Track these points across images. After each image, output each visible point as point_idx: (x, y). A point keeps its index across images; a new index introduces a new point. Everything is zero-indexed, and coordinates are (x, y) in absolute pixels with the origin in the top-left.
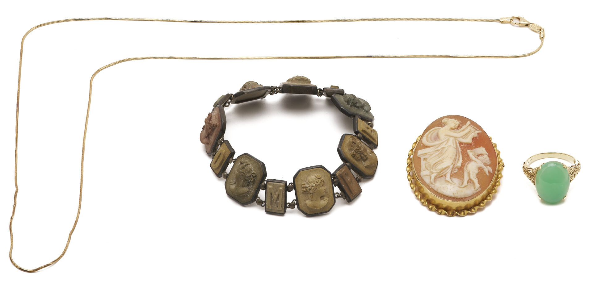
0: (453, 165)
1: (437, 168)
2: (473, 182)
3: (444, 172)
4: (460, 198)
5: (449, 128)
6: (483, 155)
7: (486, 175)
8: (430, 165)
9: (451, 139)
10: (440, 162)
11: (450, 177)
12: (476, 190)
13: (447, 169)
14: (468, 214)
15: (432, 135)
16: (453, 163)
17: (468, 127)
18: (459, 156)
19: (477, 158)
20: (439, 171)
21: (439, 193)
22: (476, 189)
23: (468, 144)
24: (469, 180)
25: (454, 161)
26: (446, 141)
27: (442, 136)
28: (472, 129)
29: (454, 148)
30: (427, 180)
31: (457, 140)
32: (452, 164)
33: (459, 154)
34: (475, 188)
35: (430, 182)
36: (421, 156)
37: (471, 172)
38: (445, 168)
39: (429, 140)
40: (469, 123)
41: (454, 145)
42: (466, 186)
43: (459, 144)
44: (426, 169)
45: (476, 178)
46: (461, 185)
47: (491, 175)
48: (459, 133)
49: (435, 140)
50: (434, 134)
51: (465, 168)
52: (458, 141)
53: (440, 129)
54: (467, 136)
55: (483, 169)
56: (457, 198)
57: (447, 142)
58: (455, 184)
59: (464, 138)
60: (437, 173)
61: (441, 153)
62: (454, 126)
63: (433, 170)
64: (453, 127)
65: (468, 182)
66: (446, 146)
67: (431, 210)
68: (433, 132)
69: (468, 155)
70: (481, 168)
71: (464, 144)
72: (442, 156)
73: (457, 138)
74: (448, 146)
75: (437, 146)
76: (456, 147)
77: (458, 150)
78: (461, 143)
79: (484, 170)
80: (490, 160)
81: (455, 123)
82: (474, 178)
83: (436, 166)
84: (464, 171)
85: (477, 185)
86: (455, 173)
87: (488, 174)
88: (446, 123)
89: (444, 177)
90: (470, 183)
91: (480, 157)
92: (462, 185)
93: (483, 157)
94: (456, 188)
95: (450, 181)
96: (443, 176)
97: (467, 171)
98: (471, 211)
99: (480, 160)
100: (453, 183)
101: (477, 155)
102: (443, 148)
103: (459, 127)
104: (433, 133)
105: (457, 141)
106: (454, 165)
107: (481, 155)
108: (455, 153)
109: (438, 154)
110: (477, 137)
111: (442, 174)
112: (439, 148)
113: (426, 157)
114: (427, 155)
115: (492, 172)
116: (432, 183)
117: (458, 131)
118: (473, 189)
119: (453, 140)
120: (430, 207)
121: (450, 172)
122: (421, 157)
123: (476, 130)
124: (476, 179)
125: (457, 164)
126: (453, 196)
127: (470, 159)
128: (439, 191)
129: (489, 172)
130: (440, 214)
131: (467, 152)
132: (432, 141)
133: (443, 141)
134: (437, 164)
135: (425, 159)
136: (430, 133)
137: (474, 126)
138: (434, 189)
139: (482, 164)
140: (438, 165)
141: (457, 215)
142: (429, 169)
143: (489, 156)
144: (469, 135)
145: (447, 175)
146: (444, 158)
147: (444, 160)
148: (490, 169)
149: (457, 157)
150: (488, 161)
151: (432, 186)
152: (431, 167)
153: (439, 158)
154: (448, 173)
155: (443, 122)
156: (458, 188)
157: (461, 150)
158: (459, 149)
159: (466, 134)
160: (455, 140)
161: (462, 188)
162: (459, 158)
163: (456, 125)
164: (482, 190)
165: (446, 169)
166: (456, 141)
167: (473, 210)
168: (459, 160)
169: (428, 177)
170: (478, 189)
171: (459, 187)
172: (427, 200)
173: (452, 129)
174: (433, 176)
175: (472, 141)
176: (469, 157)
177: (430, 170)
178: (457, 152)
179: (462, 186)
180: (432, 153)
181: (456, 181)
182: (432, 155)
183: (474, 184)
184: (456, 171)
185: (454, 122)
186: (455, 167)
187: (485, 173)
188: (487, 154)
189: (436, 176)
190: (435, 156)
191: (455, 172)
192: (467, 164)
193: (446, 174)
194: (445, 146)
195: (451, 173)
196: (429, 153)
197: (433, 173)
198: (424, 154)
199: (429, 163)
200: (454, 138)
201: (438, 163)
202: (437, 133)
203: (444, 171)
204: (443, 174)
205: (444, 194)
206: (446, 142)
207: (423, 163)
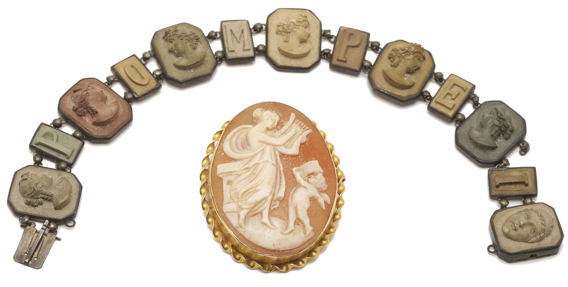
0: (271, 196)
1: (248, 201)
2: (303, 223)
3: (259, 208)
4: (284, 250)
5: (264, 128)
6: (315, 173)
7: (322, 208)
8: (237, 193)
9: (268, 148)
10: (253, 190)
11: (269, 217)
12: (307, 237)
13: (263, 201)
14: (294, 268)
15: (237, 138)
16: (273, 192)
17: (291, 125)
18: (281, 178)
19: (308, 182)
20: (252, 206)
21: (252, 243)
22: (307, 235)
23: (292, 156)
24: (297, 221)
25: (273, 187)
26: (260, 152)
27: (254, 143)
28: (299, 130)
29: (273, 164)
30: (234, 221)
31: (277, 150)
32: (270, 194)
33: (280, 174)
34: (305, 233)
35: (239, 224)
36: (223, 175)
37: (299, 207)
38: (261, 201)
39: (234, 147)
40: (293, 116)
41: (272, 160)
42: (292, 231)
43: (280, 156)
44: (232, 201)
45: (307, 216)
46: (284, 229)
47: (329, 207)
48: (279, 137)
49: (243, 148)
50: (241, 136)
51: (290, 200)
52: (279, 151)
53: (251, 128)
54: (291, 143)
55: (316, 200)
56: (279, 251)
57: (262, 154)
58: (277, 228)
59: (288, 145)
60: (248, 209)
61: (253, 173)
62: (272, 126)
63: (242, 202)
64: (270, 127)
65: (296, 223)
66: (261, 161)
67: (237, 260)
68: (239, 133)
69: (294, 177)
70: (314, 197)
71: (288, 156)
72: (255, 178)
73: (276, 147)
74: (263, 162)
75: (246, 161)
76: (275, 163)
77: (279, 168)
78: (282, 155)
79: (319, 200)
80: (326, 181)
81: (272, 120)
82: (304, 217)
83: (247, 195)
84: (289, 204)
85: (309, 228)
86: (274, 209)
87: (324, 208)
88: (259, 118)
89: (259, 215)
90: (298, 224)
91: (312, 180)
92: (286, 229)
93: (317, 179)
94: (279, 236)
95: (269, 224)
96: (257, 214)
97: (293, 205)
98: (298, 264)
99: (312, 185)
100: (273, 226)
101: (307, 175)
102: (257, 164)
103: (280, 125)
104: (239, 135)
105: (277, 152)
106: (273, 195)
107: (312, 174)
108: (275, 174)
109: (250, 175)
110: (306, 142)
111: (256, 210)
112: (250, 165)
113: (231, 178)
114: (232, 175)
115: (329, 203)
116: (241, 227)
117: (278, 133)
118: (302, 234)
119: (271, 151)
120: (238, 256)
121: (268, 208)
122: (223, 178)
123: (304, 129)
124: (308, 218)
125: (278, 194)
126: (273, 248)
127: (297, 184)
128: (252, 240)
129: (326, 203)
130: (252, 267)
131: (292, 171)
132: (238, 149)
133: (255, 153)
134: (248, 194)
135: (230, 182)
136: (235, 134)
137: (300, 122)
138: (244, 236)
139: (315, 190)
140: (250, 194)
141: (276, 270)
142: (235, 200)
143: (324, 175)
144: (294, 141)
145: (263, 213)
146: (257, 183)
147: (259, 187)
148: (326, 197)
149: (278, 181)
150: (324, 185)
151: (241, 230)
152: (238, 198)
153: (251, 182)
154: (264, 209)
155: (254, 116)
156: (281, 235)
157: (283, 166)
158: (280, 166)
159: (290, 140)
160: (274, 149)
161: (286, 234)
162: (280, 181)
163: (275, 122)
164: (315, 235)
165: (261, 203)
166: (275, 152)
167: (301, 263)
168: (280, 185)
169: (235, 215)
170: (310, 235)
171: (282, 233)
172: (233, 246)
173: (268, 129)
174: (243, 214)
175: (300, 150)
176: (296, 180)
177: (238, 202)
178: (277, 172)
179: (287, 232)
180: (239, 173)
181: (277, 222)
182: (240, 175)
183: (304, 226)
184: (277, 205)
185: (271, 116)
186: (275, 199)
187: (320, 206)
188: (322, 171)
189: (247, 214)
190: (245, 178)
191: (275, 207)
192: (292, 192)
193: (262, 211)
194: (259, 162)
195: (270, 208)
196: (235, 172)
197: (242, 209)
198: (228, 173)
199: (235, 189)
200: (272, 147)
201: (250, 191)
202: (246, 136)
203: (259, 205)
204: (257, 212)
205: (260, 245)
206: (260, 154)
207: (226, 188)
